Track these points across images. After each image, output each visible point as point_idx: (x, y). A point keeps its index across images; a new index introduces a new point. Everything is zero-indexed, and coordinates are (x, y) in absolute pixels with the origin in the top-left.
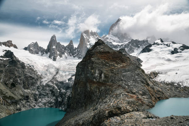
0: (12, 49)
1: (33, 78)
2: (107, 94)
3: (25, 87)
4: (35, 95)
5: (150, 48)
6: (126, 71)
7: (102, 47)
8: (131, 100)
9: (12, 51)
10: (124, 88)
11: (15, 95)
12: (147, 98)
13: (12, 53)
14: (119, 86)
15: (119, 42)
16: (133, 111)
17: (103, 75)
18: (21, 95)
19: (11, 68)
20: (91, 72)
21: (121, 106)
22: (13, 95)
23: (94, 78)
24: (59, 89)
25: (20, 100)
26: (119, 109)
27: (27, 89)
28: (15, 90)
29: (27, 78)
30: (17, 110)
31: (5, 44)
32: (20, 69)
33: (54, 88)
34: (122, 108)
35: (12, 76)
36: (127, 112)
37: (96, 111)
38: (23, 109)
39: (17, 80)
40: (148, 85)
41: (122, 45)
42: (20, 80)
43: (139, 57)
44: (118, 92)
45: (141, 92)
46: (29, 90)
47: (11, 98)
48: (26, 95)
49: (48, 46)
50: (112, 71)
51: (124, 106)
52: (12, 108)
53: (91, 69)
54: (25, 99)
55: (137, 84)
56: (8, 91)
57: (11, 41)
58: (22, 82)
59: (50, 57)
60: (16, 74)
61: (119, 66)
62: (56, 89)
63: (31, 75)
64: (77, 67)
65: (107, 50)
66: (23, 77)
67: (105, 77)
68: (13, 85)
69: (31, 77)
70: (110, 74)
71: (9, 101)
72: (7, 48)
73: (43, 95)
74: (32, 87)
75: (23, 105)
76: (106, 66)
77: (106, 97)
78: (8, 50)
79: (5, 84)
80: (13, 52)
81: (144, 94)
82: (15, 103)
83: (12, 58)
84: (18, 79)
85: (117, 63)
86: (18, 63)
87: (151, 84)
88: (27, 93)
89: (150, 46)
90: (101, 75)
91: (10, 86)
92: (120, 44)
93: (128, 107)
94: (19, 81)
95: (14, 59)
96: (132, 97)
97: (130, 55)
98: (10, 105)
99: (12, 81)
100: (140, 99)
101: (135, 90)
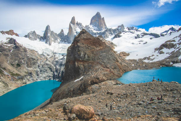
0: (14, 37)
1: (34, 59)
2: (90, 69)
3: (28, 66)
4: (37, 72)
5: (120, 35)
6: (102, 52)
7: (85, 35)
8: (106, 72)
10: (101, 64)
11: (21, 72)
12: (117, 71)
14: (98, 63)
15: (98, 31)
16: (107, 80)
17: (86, 56)
18: (26, 72)
19: (15, 52)
20: (78, 53)
21: (99, 77)
22: (19, 73)
23: (80, 58)
24: (55, 66)
25: (25, 76)
26: (98, 79)
27: (30, 67)
28: (21, 69)
29: (29, 59)
30: (23, 83)
31: (7, 33)
32: (23, 53)
33: (51, 66)
34: (100, 78)
35: (17, 58)
36: (104, 81)
37: (82, 81)
38: (28, 83)
39: (21, 61)
40: (118, 61)
42: (24, 61)
43: (112, 42)
44: (97, 67)
45: (113, 67)
46: (32, 69)
47: (17, 75)
48: (30, 72)
49: (44, 34)
50: (93, 52)
51: (101, 77)
52: (19, 82)
54: (29, 75)
55: (110, 62)
56: (15, 70)
57: (13, 30)
59: (46, 42)
60: (20, 57)
61: (98, 49)
62: (53, 67)
63: (32, 57)
64: (68, 50)
65: (89, 37)
66: (26, 59)
67: (88, 57)
68: (19, 65)
69: (32, 58)
70: (92, 55)
71: (16, 77)
72: (10, 36)
73: (43, 71)
74: (34, 66)
75: (28, 79)
76: (89, 49)
77: (89, 71)
78: (11, 38)
79: (12, 64)
80: (15, 40)
81: (115, 68)
82: (22, 78)
83: (15, 44)
84: (22, 60)
85: (97, 47)
86: (21, 48)
87: (120, 61)
88: (30, 70)
89: (120, 33)
90: (85, 56)
91: (16, 66)
92: (99, 32)
93: (104, 78)
94: (23, 62)
95: (17, 45)
96: (107, 71)
97: (106, 40)
98: (17, 80)
99: (17, 62)
100: (112, 72)
101: (109, 66)
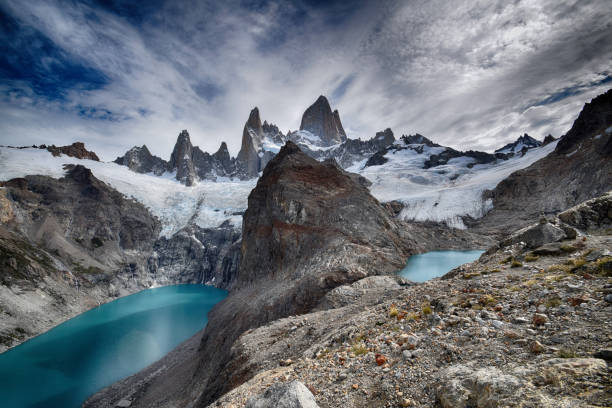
0: (86, 163)
1: (144, 225)
2: (315, 247)
3: (124, 244)
4: (149, 260)
5: (385, 156)
6: (346, 203)
8: (362, 255)
9: (87, 167)
10: (345, 235)
11: (102, 263)
12: (390, 252)
13: (88, 172)
14: (336, 231)
15: (324, 145)
16: (368, 275)
17: (303, 212)
18: (118, 263)
19: (89, 204)
20: (280, 207)
21: (346, 267)
22: (97, 264)
23: (287, 218)
24: (204, 244)
25: (117, 273)
26: (345, 272)
27: (132, 248)
28: (103, 252)
29: (126, 223)
30: (110, 295)
31: (67, 150)
32: (110, 207)
33: (192, 242)
34: (350, 271)
35: (91, 221)
36: (360, 279)
37: (297, 280)
38: (124, 293)
39: (105, 230)
40: (388, 227)
41: (328, 151)
42: (113, 229)
43: (362, 175)
44: (337, 242)
45: (378, 242)
46: (135, 252)
47: (94, 271)
48: (129, 261)
49: (173, 155)
50: (320, 203)
51: (352, 266)
52: (98, 292)
53: (280, 202)
54: (127, 271)
55: (369, 227)
56: (85, 256)
57: (82, 144)
58: (117, 234)
59: (178, 178)
60: (100, 218)
61: (333, 194)
62: (198, 245)
63: (138, 219)
66: (118, 224)
67: (309, 215)
68: (97, 242)
69: (139, 222)
70: (318, 210)
71: (90, 278)
72: (74, 161)
73: (168, 258)
74: (143, 243)
75: (124, 283)
76: (309, 194)
77: (313, 253)
78: (78, 166)
79: (77, 241)
80: (89, 170)
81: (385, 244)
82: (107, 281)
83: (89, 182)
84: (108, 229)
85: (328, 188)
86: (106, 193)
87: (393, 226)
88: (131, 257)
90: (299, 212)
91: (88, 244)
92: (324, 149)
93: (360, 269)
94: (110, 233)
95: (95, 184)
96: (363, 251)
97: (346, 170)
98: (92, 286)
99: (92, 232)
100: (379, 254)
101: (367, 238)
